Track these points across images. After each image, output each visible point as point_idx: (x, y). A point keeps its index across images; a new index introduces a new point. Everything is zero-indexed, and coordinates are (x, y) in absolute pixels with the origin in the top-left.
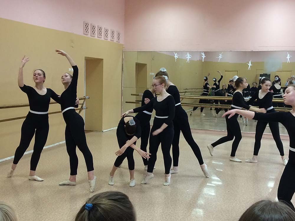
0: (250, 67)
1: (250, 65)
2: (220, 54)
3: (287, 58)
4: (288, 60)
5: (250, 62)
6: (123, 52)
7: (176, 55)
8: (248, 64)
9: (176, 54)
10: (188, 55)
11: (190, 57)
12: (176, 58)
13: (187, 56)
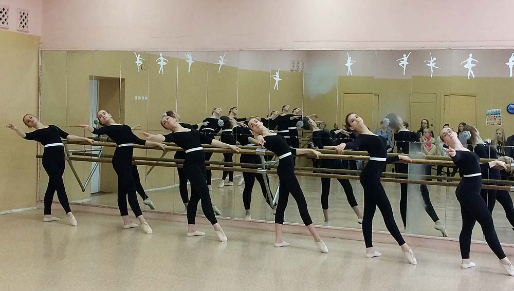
0: (277, 83)
1: (277, 79)
2: (221, 57)
3: (346, 65)
4: (349, 68)
5: (277, 73)
6: (41, 53)
7: (138, 58)
8: (274, 78)
9: (139, 55)
10: (162, 58)
11: (165, 64)
12: (138, 66)
13: (160, 60)
